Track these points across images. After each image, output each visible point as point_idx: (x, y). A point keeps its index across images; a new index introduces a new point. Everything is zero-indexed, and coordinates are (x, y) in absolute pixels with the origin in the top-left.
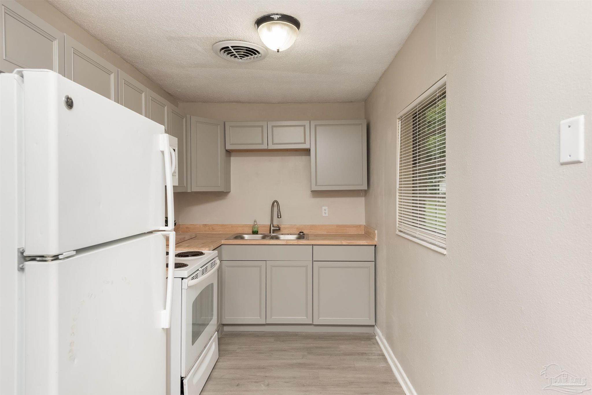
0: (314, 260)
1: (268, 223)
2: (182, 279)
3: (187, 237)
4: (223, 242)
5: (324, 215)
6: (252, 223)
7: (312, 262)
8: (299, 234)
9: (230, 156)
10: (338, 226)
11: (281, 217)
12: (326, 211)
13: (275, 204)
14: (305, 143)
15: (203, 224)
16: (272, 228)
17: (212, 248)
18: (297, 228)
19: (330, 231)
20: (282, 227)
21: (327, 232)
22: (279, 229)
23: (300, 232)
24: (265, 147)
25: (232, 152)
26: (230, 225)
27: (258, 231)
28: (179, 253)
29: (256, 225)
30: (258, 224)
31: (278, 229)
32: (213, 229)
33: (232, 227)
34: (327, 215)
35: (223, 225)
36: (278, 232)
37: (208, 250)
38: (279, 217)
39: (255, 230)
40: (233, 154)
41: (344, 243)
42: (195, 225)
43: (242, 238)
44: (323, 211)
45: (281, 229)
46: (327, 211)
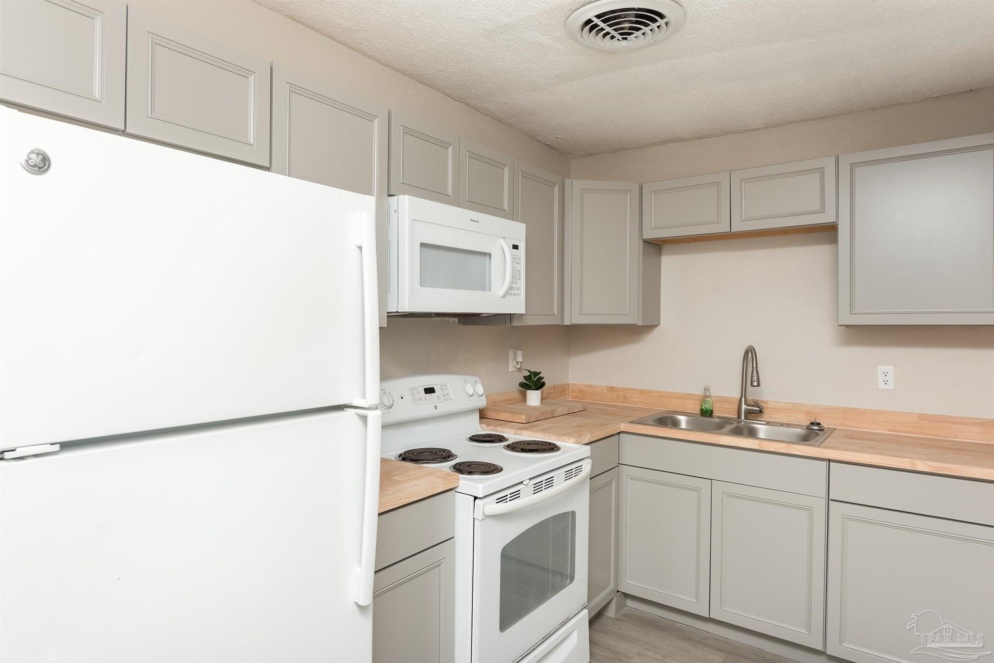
0: (830, 498)
1: (736, 394)
2: (476, 498)
3: (560, 410)
4: (623, 427)
5: (881, 386)
6: (701, 392)
7: (823, 502)
8: (808, 428)
9: (660, 254)
10: (922, 417)
11: (758, 385)
12: (887, 378)
13: (750, 354)
14: (822, 211)
15: (608, 387)
16: (744, 407)
17: (587, 439)
18: (808, 413)
19: (901, 429)
20: (770, 406)
21: (890, 430)
22: (761, 412)
23: (812, 423)
24: (724, 228)
25: (664, 244)
26: (656, 392)
27: (712, 411)
28: (517, 443)
29: (708, 397)
30: (713, 396)
31: (756, 411)
32: (626, 398)
33: (661, 396)
34: (891, 386)
35: (643, 392)
36: (758, 418)
37: (573, 443)
38: (755, 384)
39: (707, 406)
40: (666, 248)
41: (921, 466)
42: (594, 388)
43: (675, 424)
44: (881, 378)
45: (764, 411)
46: (890, 378)
